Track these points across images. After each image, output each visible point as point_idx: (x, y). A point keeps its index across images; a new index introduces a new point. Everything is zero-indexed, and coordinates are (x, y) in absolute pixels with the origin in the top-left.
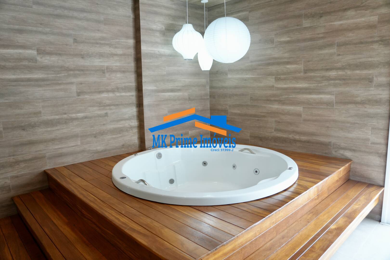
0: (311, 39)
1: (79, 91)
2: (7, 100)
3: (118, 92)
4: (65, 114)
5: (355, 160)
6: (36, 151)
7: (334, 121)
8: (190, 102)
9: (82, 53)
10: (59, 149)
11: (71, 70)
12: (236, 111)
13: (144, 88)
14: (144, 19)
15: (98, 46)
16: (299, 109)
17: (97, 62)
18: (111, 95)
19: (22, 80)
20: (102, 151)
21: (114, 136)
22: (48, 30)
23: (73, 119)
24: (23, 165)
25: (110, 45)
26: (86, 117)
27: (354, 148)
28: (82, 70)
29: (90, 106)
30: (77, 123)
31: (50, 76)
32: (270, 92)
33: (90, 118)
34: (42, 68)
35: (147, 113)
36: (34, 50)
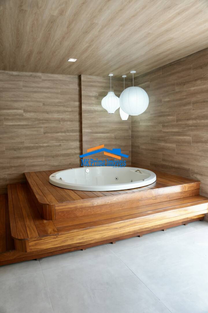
0: (180, 100)
1: (45, 131)
2: (8, 135)
3: (68, 132)
4: (37, 144)
5: (202, 182)
6: (21, 162)
7: (192, 154)
8: (115, 140)
9: (47, 111)
10: (33, 162)
11: (40, 120)
12: (144, 147)
13: (83, 131)
14: (84, 90)
15: (57, 106)
16: (174, 146)
17: (56, 116)
18: (63, 134)
19: (16, 125)
20: (57, 166)
21: (65, 158)
22: (29, 99)
23: (41, 147)
24: (13, 169)
25: (64, 106)
26: (48, 146)
27: (202, 173)
28: (47, 120)
29: (51, 140)
30: (43, 149)
31: (29, 123)
32: (159, 135)
33: (51, 146)
34: (26, 119)
35: (85, 146)
36: (22, 110)
